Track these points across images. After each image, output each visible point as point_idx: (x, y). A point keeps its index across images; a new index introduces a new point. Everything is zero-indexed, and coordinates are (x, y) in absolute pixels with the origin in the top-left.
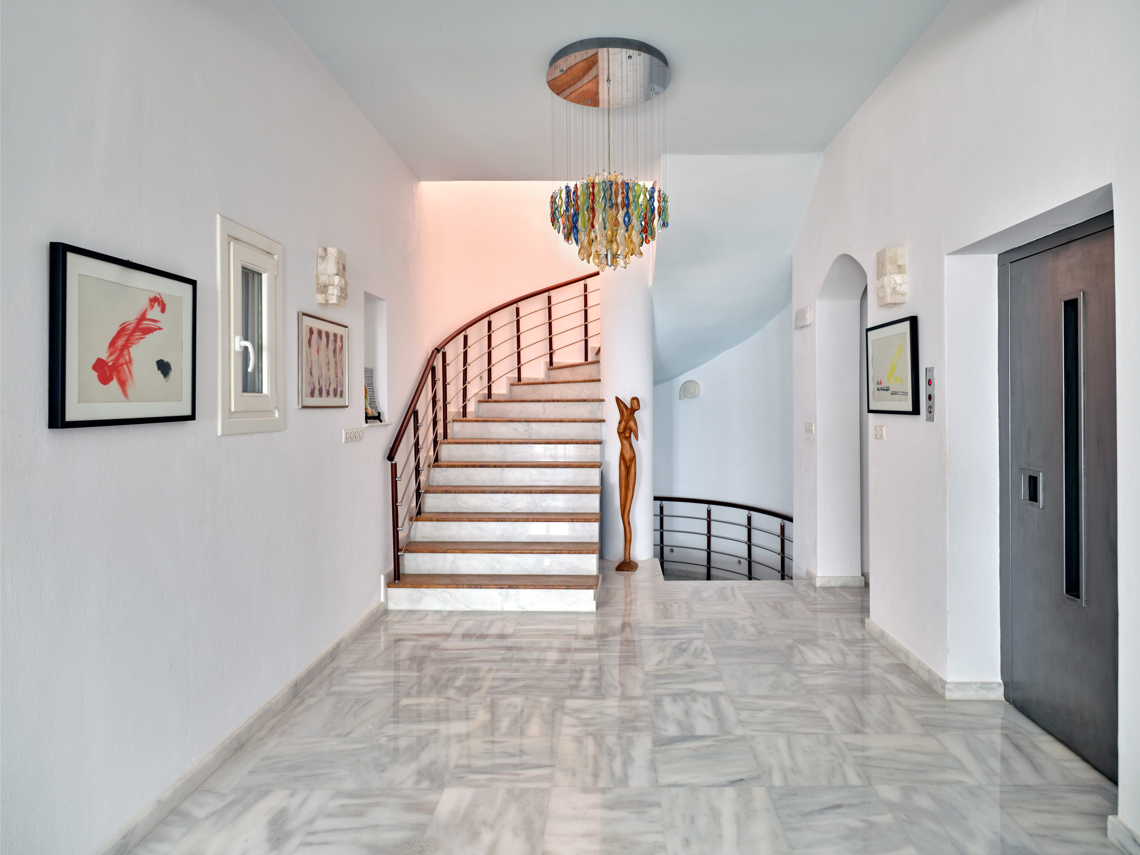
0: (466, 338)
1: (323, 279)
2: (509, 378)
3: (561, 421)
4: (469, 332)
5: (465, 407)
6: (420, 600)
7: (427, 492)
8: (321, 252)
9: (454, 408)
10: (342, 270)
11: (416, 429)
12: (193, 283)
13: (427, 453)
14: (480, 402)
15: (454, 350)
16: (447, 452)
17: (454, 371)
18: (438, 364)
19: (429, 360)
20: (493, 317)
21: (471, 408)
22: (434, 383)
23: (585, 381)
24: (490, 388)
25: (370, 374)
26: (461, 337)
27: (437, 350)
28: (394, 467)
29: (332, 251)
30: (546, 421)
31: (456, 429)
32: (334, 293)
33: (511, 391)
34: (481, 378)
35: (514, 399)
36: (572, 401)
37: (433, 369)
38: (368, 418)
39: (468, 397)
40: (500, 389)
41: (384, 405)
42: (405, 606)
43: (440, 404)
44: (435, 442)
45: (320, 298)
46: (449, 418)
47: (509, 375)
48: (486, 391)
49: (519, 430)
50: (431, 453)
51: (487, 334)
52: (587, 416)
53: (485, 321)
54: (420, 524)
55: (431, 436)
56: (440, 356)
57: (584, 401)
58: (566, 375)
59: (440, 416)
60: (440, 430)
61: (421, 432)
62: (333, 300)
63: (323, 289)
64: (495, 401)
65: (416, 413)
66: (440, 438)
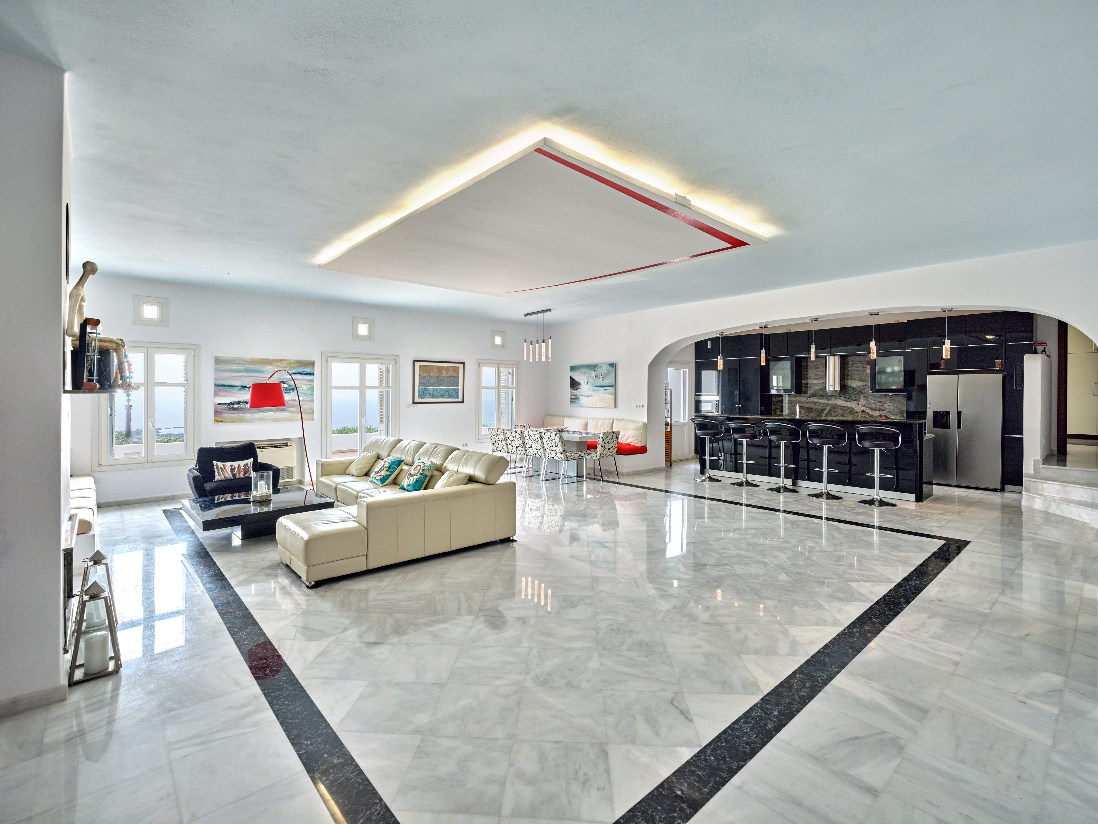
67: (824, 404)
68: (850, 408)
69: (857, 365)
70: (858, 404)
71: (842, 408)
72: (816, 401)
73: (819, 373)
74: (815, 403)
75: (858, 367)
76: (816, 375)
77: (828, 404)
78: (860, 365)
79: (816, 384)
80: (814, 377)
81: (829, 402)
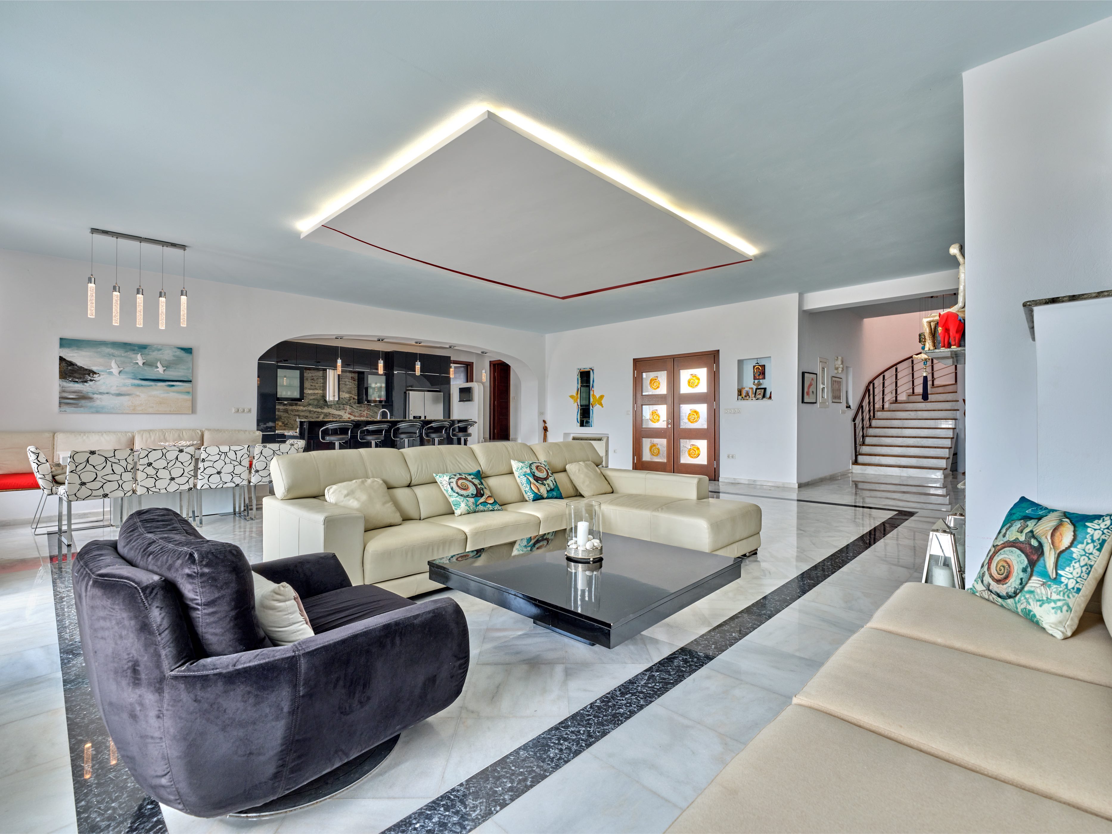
0: (884, 376)
1: (837, 366)
2: (907, 393)
3: (934, 410)
4: (886, 374)
5: (883, 406)
6: (865, 470)
7: (867, 436)
8: (836, 358)
9: (878, 406)
10: (842, 363)
11: (862, 413)
12: (816, 374)
13: (867, 423)
14: (891, 403)
15: (878, 382)
16: (874, 423)
17: (878, 390)
18: (871, 388)
19: (867, 387)
20: (898, 366)
21: (887, 406)
22: (869, 396)
23: (949, 393)
24: (896, 397)
25: (847, 392)
26: (881, 376)
27: (870, 382)
28: (855, 424)
29: (840, 358)
30: (926, 411)
31: (879, 414)
32: (840, 370)
33: (908, 398)
34: (892, 393)
35: (910, 401)
36: (941, 402)
37: (869, 391)
38: (847, 407)
39: (885, 401)
40: (902, 397)
41: (851, 403)
42: (859, 472)
43: (872, 404)
44: (870, 419)
45: (836, 371)
46: (876, 410)
47: (907, 391)
48: (894, 399)
49: (912, 414)
50: (868, 423)
51: (895, 373)
52: (949, 408)
53: (894, 368)
54: (864, 447)
55: (868, 417)
56: (872, 385)
57: (948, 401)
58: (940, 390)
59: (872, 408)
60: (872, 414)
61: (864, 414)
62: (840, 372)
63: (837, 369)
64: (899, 403)
65: (862, 407)
66: (872, 417)
67: (318, 412)
68: (339, 415)
69: (345, 380)
70: (345, 412)
71: (334, 416)
72: (311, 410)
73: (314, 384)
74: (310, 411)
75: (346, 382)
76: (311, 385)
77: (322, 413)
78: (347, 380)
79: (311, 394)
80: (309, 387)
81: (323, 411)
